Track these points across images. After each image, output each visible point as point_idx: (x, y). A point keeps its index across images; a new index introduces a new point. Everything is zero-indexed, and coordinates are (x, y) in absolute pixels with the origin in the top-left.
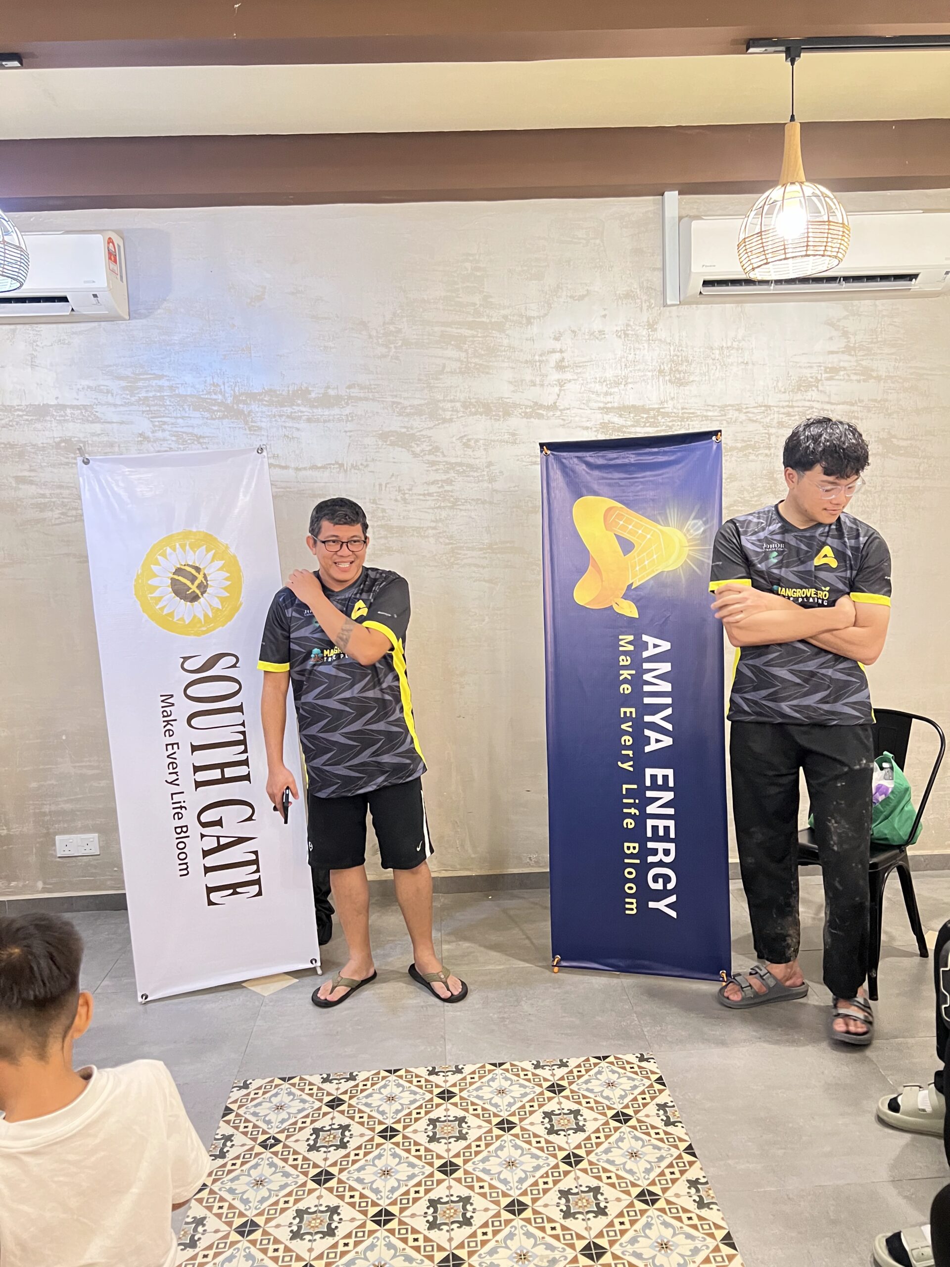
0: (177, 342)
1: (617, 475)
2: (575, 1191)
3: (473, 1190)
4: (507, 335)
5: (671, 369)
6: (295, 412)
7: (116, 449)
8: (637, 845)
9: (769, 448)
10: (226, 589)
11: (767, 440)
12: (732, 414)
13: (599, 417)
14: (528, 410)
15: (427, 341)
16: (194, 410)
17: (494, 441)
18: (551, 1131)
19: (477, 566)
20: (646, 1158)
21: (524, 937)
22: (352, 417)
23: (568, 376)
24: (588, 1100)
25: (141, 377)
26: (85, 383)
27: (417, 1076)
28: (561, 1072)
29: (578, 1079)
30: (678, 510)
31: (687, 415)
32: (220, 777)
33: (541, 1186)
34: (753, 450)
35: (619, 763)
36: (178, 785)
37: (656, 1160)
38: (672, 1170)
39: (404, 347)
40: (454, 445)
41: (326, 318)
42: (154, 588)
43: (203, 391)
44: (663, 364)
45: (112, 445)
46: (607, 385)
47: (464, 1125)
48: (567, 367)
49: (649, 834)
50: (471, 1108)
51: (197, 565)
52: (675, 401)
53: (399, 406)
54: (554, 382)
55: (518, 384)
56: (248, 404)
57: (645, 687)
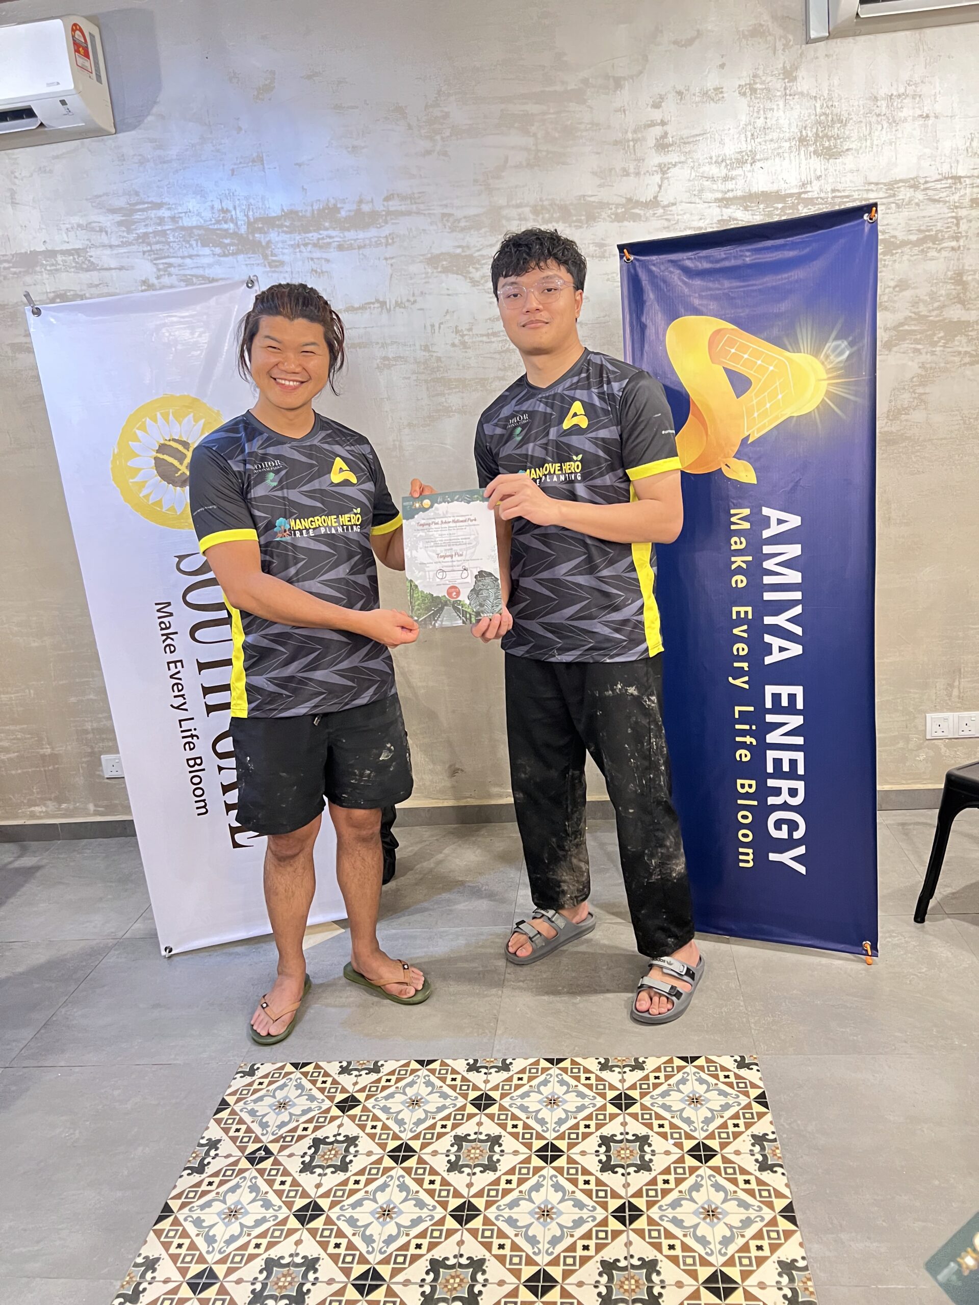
0: (173, 157)
2: (623, 1263)
3: (490, 1250)
4: (589, 107)
5: (817, 134)
6: (323, 238)
8: (753, 783)
9: (957, 239)
11: (955, 228)
12: (905, 193)
13: (716, 213)
14: (619, 211)
15: (483, 126)
16: (203, 245)
18: (607, 1167)
20: (727, 1220)
22: (393, 239)
23: (673, 157)
24: (661, 1122)
25: (138, 207)
26: (75, 220)
27: (454, 1072)
28: (633, 1077)
29: (654, 1089)
30: (812, 330)
31: (839, 200)
33: (580, 1252)
34: (934, 244)
35: (730, 679)
36: (186, 710)
37: (740, 1225)
38: (759, 1243)
39: (454, 138)
41: (353, 107)
42: (136, 471)
43: (211, 220)
44: (805, 128)
46: (727, 165)
47: (497, 1149)
48: (671, 145)
49: (770, 769)
50: (510, 1123)
51: (185, 439)
52: (823, 181)
53: (451, 219)
54: (654, 169)
55: (604, 175)
56: (265, 233)
57: (765, 577)
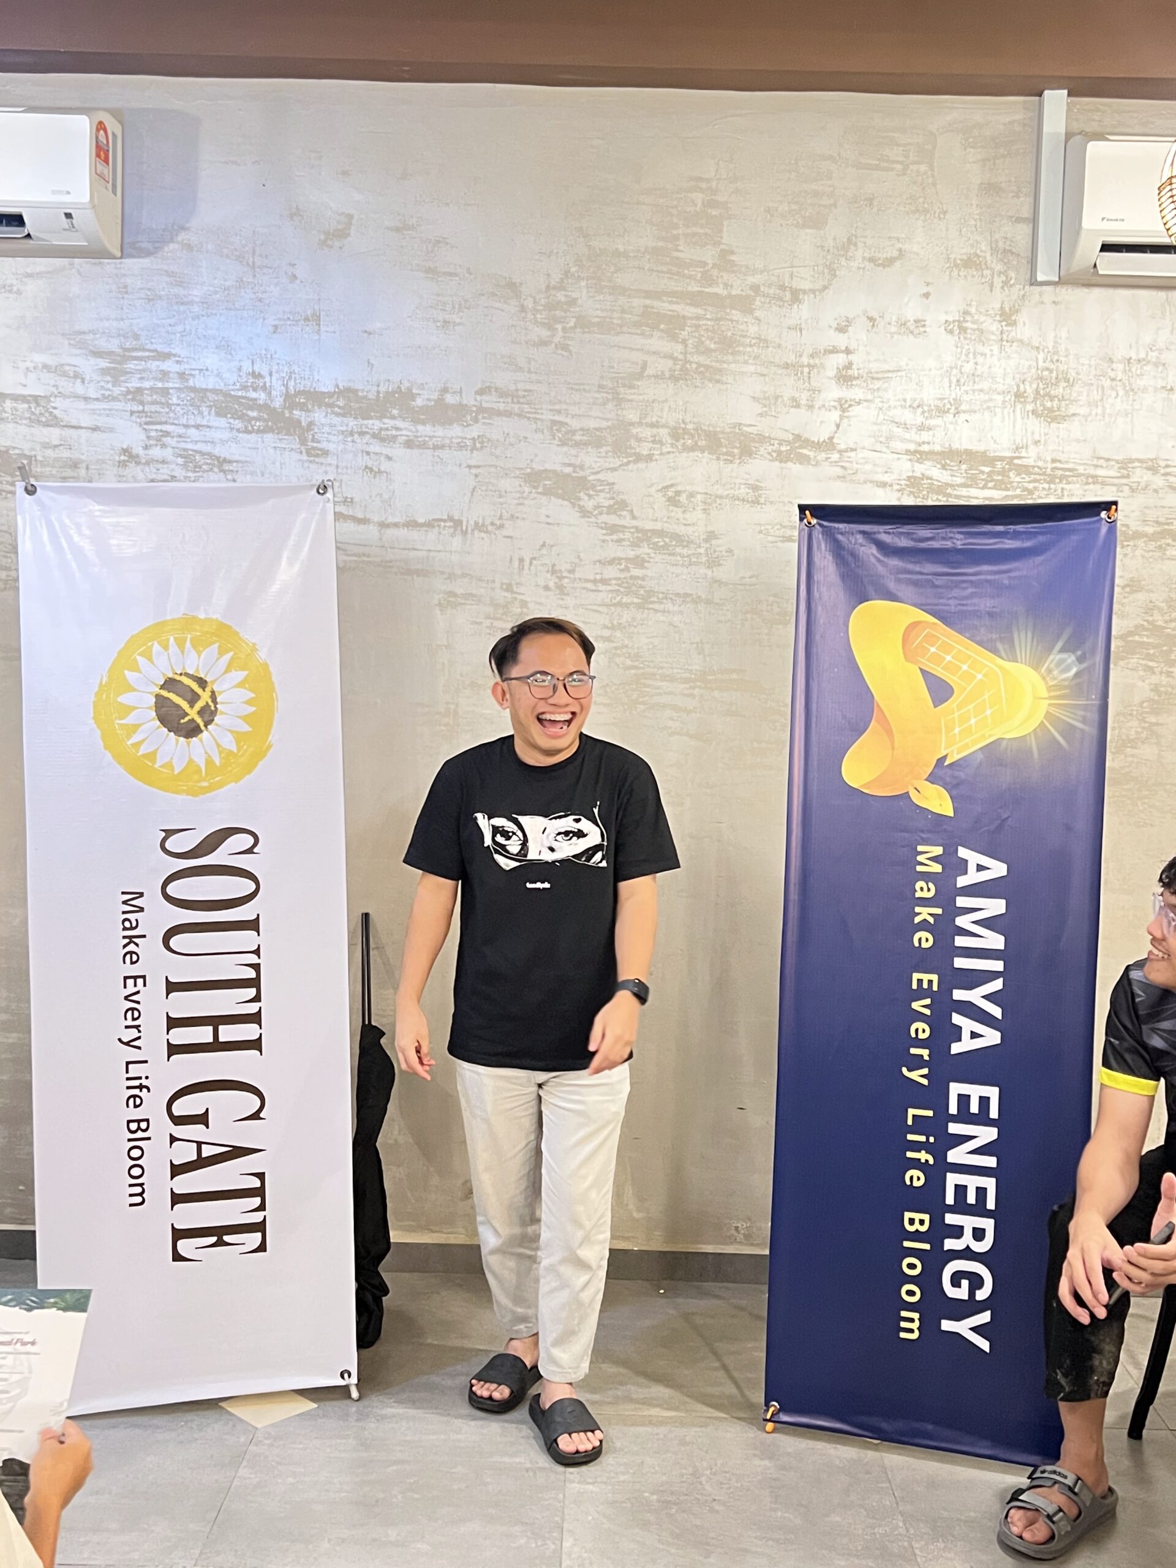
0: (196, 299)
1: (930, 568)
4: (757, 319)
5: (1037, 392)
6: (387, 429)
7: (82, 472)
8: (926, 1217)
10: (245, 718)
12: (1140, 475)
13: (905, 467)
14: (783, 448)
15: (619, 322)
16: (218, 414)
17: (721, 497)
19: (675, 708)
21: (717, 1364)
22: (482, 442)
23: (857, 393)
25: (134, 354)
26: (40, 358)
30: (1033, 634)
31: (1061, 472)
32: (211, 1040)
35: (904, 1070)
36: (139, 1048)
39: (578, 330)
40: (651, 499)
41: (451, 274)
42: (129, 709)
43: (234, 384)
44: (1024, 381)
45: (75, 465)
46: (923, 412)
48: (858, 378)
49: (950, 1200)
51: (202, 676)
52: (1042, 447)
53: (563, 429)
54: (833, 403)
55: (769, 402)
56: (308, 411)
57: (957, 938)
